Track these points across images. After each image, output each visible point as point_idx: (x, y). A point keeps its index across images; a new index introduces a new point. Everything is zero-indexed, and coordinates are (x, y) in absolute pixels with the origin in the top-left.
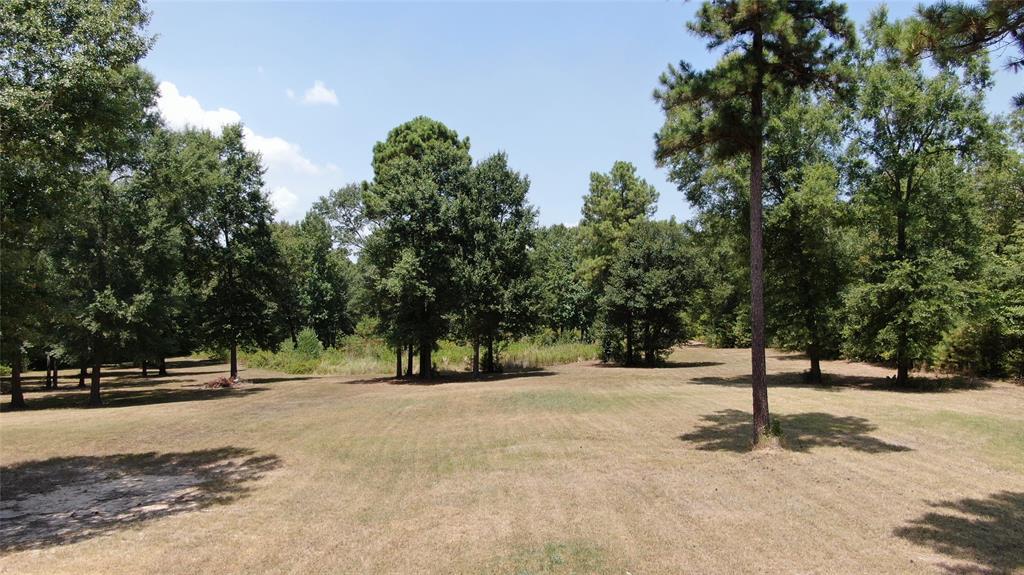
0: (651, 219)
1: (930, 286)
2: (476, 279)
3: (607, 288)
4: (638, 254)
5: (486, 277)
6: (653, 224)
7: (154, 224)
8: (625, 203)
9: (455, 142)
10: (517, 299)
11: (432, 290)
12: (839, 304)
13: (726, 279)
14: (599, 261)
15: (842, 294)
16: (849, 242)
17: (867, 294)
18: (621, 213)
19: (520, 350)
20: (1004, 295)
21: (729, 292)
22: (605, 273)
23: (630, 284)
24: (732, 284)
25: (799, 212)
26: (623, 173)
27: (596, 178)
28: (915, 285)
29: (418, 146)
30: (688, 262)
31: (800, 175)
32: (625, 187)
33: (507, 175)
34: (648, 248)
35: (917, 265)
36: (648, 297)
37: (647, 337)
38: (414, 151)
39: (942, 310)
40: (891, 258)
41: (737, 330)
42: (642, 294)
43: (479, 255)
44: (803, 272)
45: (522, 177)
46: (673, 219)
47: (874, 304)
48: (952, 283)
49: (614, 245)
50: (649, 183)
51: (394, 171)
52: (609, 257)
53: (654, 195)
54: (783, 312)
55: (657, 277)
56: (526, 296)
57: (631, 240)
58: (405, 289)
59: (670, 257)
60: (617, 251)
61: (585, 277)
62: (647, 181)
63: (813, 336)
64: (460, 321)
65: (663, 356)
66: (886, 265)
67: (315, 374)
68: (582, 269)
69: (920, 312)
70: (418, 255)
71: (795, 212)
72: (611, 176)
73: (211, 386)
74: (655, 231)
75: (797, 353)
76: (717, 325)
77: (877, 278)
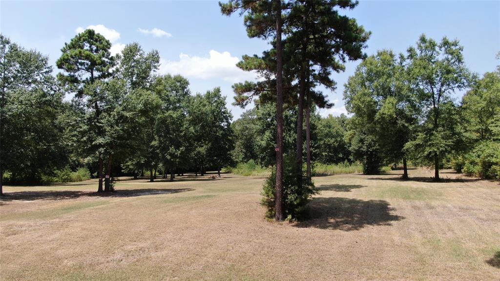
7: (185, 126)
36: (367, 146)
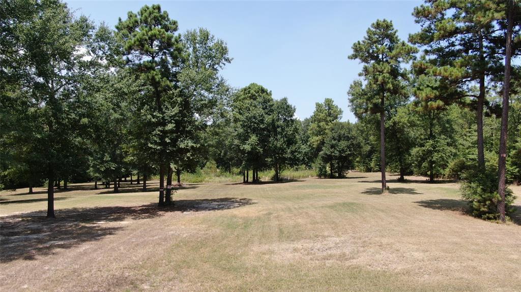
0: (340, 121)
1: (439, 148)
2: (278, 145)
3: (324, 148)
4: (336, 135)
5: (282, 145)
6: (341, 123)
8: (330, 115)
9: (267, 93)
10: (292, 152)
11: (262, 149)
12: (410, 155)
13: (368, 143)
14: (320, 137)
15: (411, 151)
16: (413, 133)
17: (419, 151)
18: (329, 119)
19: (287, 173)
20: (467, 151)
21: (369, 149)
22: (323, 143)
23: (333, 146)
24: (370, 145)
25: (396, 124)
26: (329, 103)
27: (318, 105)
28: (434, 148)
29: (255, 95)
30: (355, 138)
31: (396, 111)
32: (330, 108)
33: (288, 106)
34: (340, 133)
35: (435, 141)
36: (340, 151)
37: (339, 167)
38: (253, 97)
39: (442, 156)
40: (426, 139)
41: (372, 164)
42: (337, 150)
43: (279, 136)
44: (397, 143)
45: (293, 106)
46: (348, 121)
47: (421, 154)
48: (446, 147)
49: (326, 131)
50: (339, 107)
51: (247, 105)
52: (324, 136)
53: (341, 112)
54: (391, 157)
55: (343, 144)
56: (296, 151)
57: (333, 130)
58: (252, 149)
59: (348, 136)
60: (327, 134)
61: (314, 144)
62: (338, 106)
63: (401, 165)
64: (272, 161)
65: (345, 174)
66: (425, 141)
67: (204, 183)
68: (313, 140)
69: (436, 157)
70: (257, 136)
71: (395, 123)
72: (324, 105)
73: (175, 186)
74: (342, 126)
75: (397, 174)
76: (364, 163)
77: (422, 145)
